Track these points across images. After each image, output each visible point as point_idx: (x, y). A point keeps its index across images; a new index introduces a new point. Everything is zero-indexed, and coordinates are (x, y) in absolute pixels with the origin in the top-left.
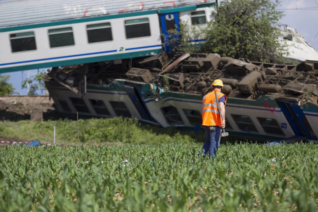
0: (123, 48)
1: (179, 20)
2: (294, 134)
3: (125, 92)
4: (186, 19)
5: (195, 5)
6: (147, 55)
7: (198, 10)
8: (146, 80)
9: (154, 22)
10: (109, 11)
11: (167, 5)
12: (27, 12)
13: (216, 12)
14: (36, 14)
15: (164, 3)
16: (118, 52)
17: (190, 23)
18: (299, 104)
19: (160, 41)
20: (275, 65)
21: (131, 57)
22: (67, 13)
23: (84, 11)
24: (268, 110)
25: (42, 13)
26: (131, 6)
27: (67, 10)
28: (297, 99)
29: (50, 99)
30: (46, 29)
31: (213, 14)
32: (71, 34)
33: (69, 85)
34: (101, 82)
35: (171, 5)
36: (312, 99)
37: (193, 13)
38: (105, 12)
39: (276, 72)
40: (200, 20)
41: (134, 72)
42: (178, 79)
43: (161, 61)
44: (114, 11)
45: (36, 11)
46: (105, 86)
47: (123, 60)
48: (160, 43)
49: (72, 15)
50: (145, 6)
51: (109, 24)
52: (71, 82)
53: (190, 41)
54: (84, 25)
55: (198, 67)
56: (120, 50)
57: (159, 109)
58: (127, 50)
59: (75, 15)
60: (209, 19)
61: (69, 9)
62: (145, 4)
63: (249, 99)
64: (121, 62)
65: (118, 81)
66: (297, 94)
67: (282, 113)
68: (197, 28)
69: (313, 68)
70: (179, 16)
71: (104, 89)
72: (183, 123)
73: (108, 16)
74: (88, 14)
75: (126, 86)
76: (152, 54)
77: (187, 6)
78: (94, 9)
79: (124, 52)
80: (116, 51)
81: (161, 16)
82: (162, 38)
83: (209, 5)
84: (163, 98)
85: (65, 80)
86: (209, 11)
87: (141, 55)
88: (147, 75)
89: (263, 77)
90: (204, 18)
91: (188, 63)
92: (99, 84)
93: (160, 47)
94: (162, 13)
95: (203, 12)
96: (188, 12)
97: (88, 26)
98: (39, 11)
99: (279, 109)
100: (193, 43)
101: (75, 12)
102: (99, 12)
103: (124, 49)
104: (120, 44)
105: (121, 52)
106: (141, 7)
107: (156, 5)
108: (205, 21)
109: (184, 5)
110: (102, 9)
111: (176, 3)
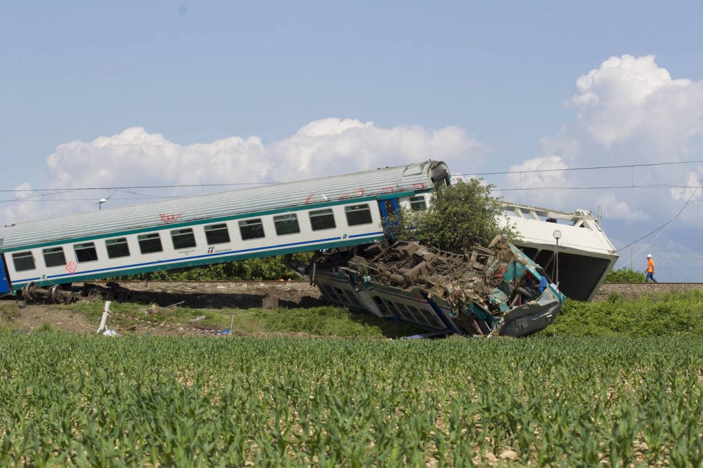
0: (346, 235)
1: (399, 207)
2: (446, 327)
3: (347, 281)
4: (405, 204)
5: (414, 191)
6: (371, 242)
7: (417, 195)
8: (360, 268)
9: (374, 207)
10: (330, 197)
11: (385, 191)
12: (255, 200)
13: (435, 197)
14: (263, 201)
15: (383, 189)
16: (342, 240)
17: (410, 209)
18: (429, 297)
21: (355, 244)
22: (292, 200)
23: (307, 198)
24: (421, 302)
25: (269, 200)
26: (351, 193)
27: (292, 197)
28: (429, 291)
30: (272, 216)
31: (433, 199)
32: (296, 221)
33: (299, 271)
34: (334, 270)
35: (390, 190)
36: (439, 291)
37: (412, 199)
38: (326, 198)
40: (421, 206)
41: (355, 260)
42: (377, 267)
44: (335, 197)
45: (263, 198)
46: (335, 273)
47: (347, 248)
48: (381, 229)
49: (296, 202)
50: (365, 193)
51: (331, 211)
53: (412, 228)
54: (307, 211)
55: (399, 256)
56: (344, 238)
57: (371, 299)
58: (350, 237)
59: (298, 202)
60: (428, 205)
61: (294, 196)
62: (365, 190)
64: (345, 249)
65: (342, 269)
66: (430, 286)
67: (429, 305)
68: (418, 214)
70: (398, 203)
71: (335, 276)
72: (389, 314)
73: (329, 203)
74: (310, 201)
75: (346, 274)
76: (375, 241)
77: (406, 192)
78: (316, 196)
79: (348, 239)
80: (340, 238)
81: (379, 202)
82: (384, 225)
83: (428, 191)
84: (366, 287)
86: (428, 197)
87: (364, 243)
90: (424, 203)
92: (331, 271)
93: (383, 235)
94: (381, 199)
95: (422, 198)
96: (408, 198)
97: (311, 213)
98: (266, 198)
99: (426, 301)
100: (415, 230)
101: (299, 199)
102: (320, 199)
103: (347, 237)
104: (343, 231)
105: (345, 240)
106: (361, 193)
107: (375, 191)
108: (425, 208)
109: (402, 190)
110: (323, 195)
111: (394, 189)
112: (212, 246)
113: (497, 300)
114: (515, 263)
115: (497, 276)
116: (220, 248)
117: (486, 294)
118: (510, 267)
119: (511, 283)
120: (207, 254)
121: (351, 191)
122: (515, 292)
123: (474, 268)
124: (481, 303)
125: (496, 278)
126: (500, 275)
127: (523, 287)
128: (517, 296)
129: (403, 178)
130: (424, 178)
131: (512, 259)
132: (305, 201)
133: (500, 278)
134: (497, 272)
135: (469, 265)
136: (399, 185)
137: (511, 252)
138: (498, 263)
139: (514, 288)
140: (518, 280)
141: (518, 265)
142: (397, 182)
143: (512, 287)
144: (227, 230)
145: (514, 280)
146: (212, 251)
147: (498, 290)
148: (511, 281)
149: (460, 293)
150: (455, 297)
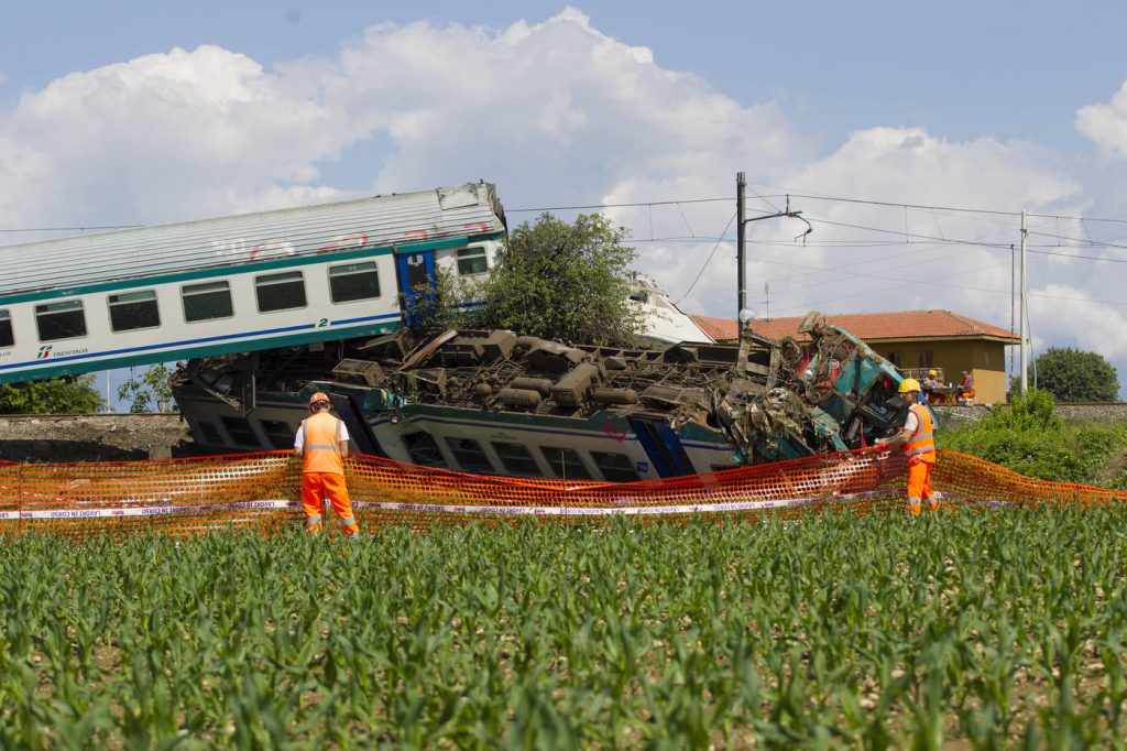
0: (326, 321)
1: (435, 265)
4: (447, 263)
5: (465, 237)
6: (373, 333)
7: (472, 245)
8: (371, 381)
9: (386, 268)
10: (300, 249)
11: (411, 236)
12: (140, 253)
13: (504, 250)
14: (159, 256)
15: (406, 233)
16: (317, 329)
17: (455, 271)
18: (673, 426)
19: (399, 307)
20: (623, 351)
21: (342, 337)
22: (219, 253)
23: (251, 249)
24: (611, 437)
25: (171, 255)
26: (340, 241)
27: (217, 248)
28: (668, 417)
29: (181, 420)
30: (177, 286)
31: (499, 253)
32: (228, 293)
33: (222, 392)
34: (283, 386)
35: (419, 236)
36: (697, 416)
37: (461, 253)
38: (291, 251)
39: (624, 364)
40: (475, 266)
41: (350, 366)
42: (436, 379)
43: (400, 344)
44: (311, 248)
45: (159, 251)
46: (292, 393)
47: (327, 344)
48: (398, 310)
49: (229, 258)
50: (369, 240)
51: (299, 274)
52: (226, 387)
53: (456, 306)
54: (251, 276)
55: (473, 356)
56: (321, 325)
57: (398, 438)
58: (333, 323)
59: (234, 257)
60: (491, 264)
61: (222, 247)
62: (368, 234)
63: (576, 416)
64: (322, 348)
65: (317, 384)
66: (668, 407)
67: (638, 442)
68: (469, 279)
69: (696, 357)
70: (434, 259)
71: (290, 399)
73: (298, 260)
74: (258, 256)
76: (383, 331)
77: (450, 239)
78: (270, 247)
79: (329, 327)
80: (313, 326)
81: (400, 258)
82: (402, 301)
83: (492, 237)
84: (407, 416)
85: (214, 382)
86: (491, 248)
87: (360, 334)
88: (373, 372)
89: (600, 374)
90: (484, 259)
91: (454, 347)
92: (279, 390)
93: (399, 319)
94: (401, 252)
95: (482, 250)
96: (452, 250)
97: (259, 279)
98: (165, 250)
99: (634, 436)
100: (463, 310)
101: (234, 251)
102: (280, 252)
103: (328, 323)
104: (321, 312)
105: (322, 329)
106: (361, 241)
107: (388, 237)
108: (484, 267)
109: (444, 235)
110: (284, 245)
111: (429, 232)
112: (47, 343)
113: (827, 429)
114: (858, 360)
115: (823, 384)
116: (63, 347)
117: (806, 418)
118: (849, 367)
119: (849, 398)
120: (36, 360)
121: (341, 237)
122: (855, 414)
123: (748, 373)
124: (798, 435)
125: (820, 388)
126: (828, 384)
127: (868, 404)
128: (857, 421)
129: (444, 213)
130: (486, 214)
131: (854, 352)
132: (248, 256)
133: (828, 388)
134: (821, 376)
135: (738, 368)
136: (439, 225)
137: (847, 341)
138: (822, 361)
139: (853, 406)
140: (863, 392)
141: (866, 364)
142: (431, 221)
143: (850, 405)
144: (82, 311)
145: (855, 391)
146: (47, 354)
147: (820, 411)
148: (848, 394)
149: (761, 417)
150: (751, 425)
